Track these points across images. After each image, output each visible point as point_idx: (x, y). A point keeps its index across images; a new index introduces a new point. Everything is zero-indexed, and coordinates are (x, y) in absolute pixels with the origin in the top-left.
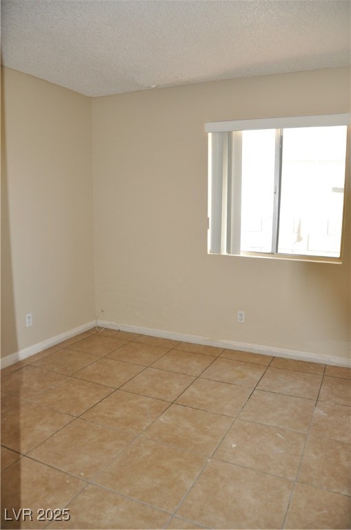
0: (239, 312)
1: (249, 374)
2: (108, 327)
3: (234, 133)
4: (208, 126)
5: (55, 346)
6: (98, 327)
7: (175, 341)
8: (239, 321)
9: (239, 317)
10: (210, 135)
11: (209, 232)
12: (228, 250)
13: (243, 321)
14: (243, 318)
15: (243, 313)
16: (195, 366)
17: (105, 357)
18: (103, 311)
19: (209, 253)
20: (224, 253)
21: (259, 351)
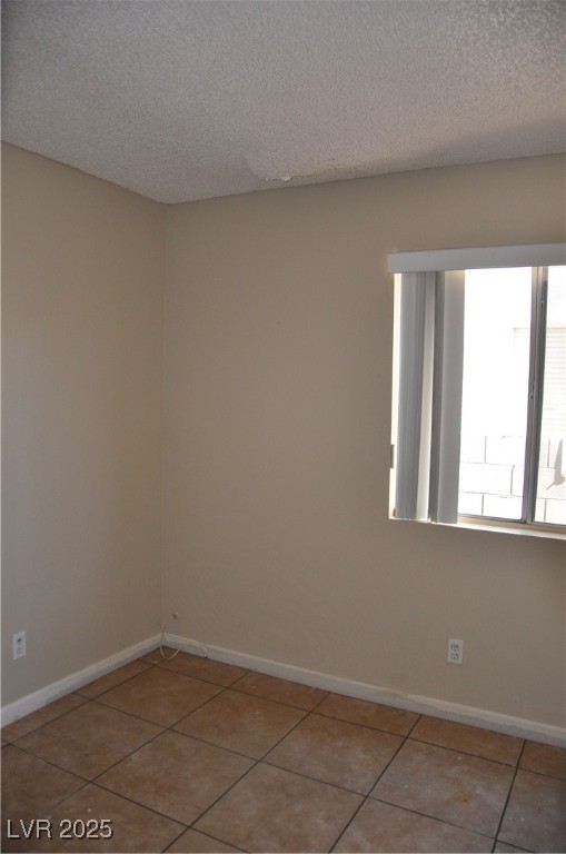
0: (452, 641)
1: (479, 791)
2: (185, 650)
3: (448, 274)
4: (393, 259)
5: (74, 693)
6: (164, 648)
7: (317, 690)
8: (449, 659)
9: (451, 651)
10: (398, 278)
11: (393, 473)
12: (432, 512)
13: (460, 661)
14: (460, 652)
15: (459, 642)
16: (360, 761)
17: (170, 729)
18: (175, 617)
19: (391, 517)
20: (424, 518)
21: (493, 724)
